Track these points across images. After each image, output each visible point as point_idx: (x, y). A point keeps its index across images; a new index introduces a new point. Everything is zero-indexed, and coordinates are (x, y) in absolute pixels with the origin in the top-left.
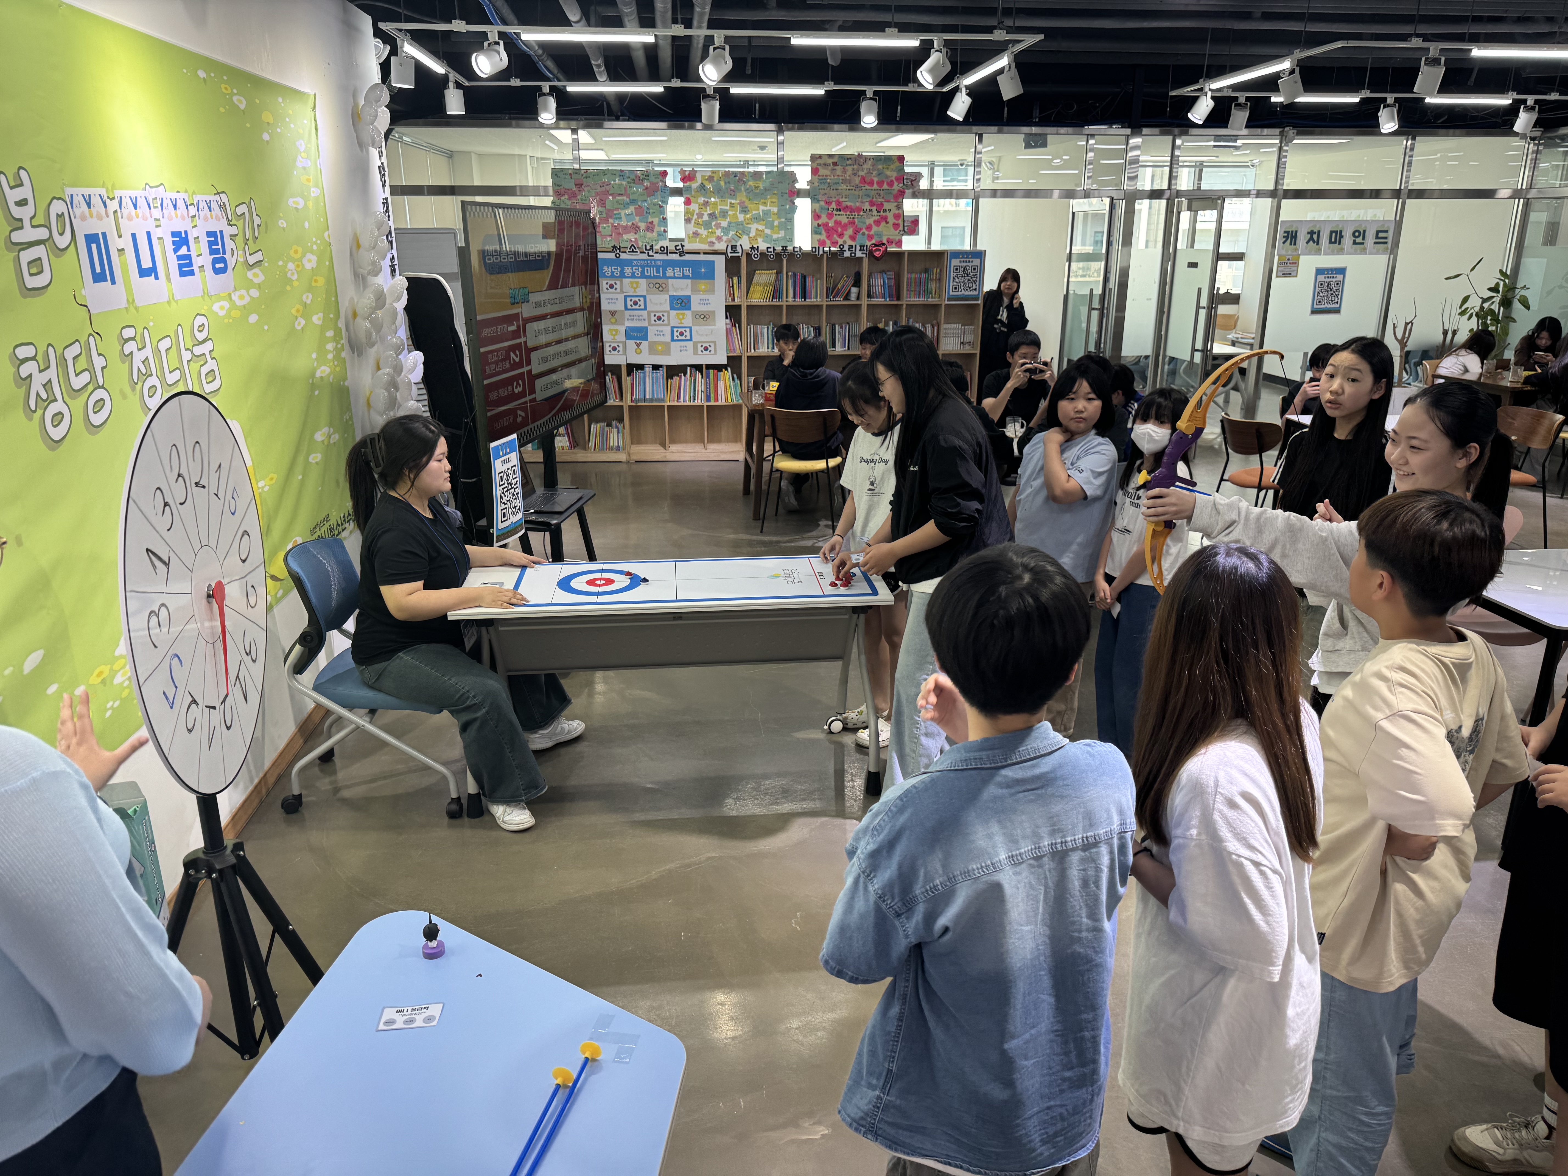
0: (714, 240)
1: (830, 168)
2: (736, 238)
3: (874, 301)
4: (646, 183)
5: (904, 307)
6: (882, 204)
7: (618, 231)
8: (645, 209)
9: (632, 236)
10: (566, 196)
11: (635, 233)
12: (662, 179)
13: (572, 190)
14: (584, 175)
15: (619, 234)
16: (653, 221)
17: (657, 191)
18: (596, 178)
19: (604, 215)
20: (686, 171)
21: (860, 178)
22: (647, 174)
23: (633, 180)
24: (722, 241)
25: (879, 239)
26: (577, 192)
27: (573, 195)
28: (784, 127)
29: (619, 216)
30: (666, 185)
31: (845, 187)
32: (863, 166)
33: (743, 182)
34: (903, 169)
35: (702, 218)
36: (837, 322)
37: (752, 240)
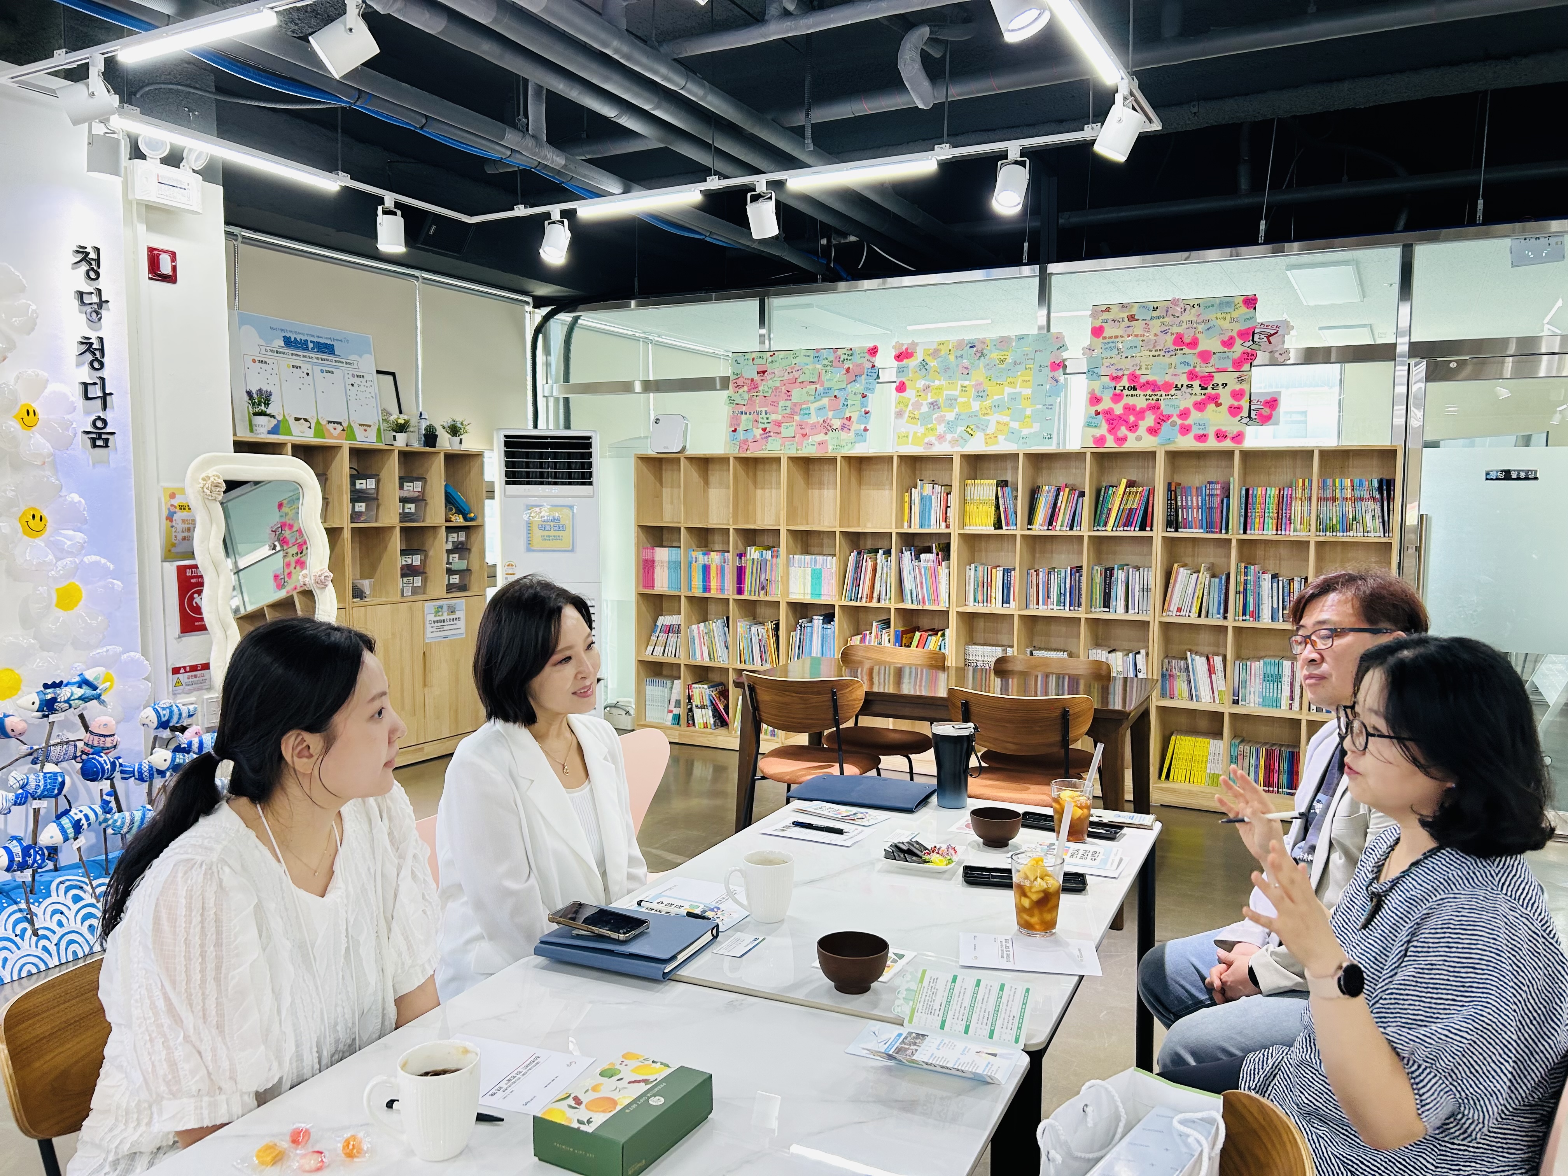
0: (933, 439)
1: (1123, 325)
2: (967, 436)
3: (1183, 533)
4: (847, 364)
5: (1234, 543)
6: (1210, 376)
7: (803, 432)
8: (843, 401)
9: (821, 437)
10: (746, 388)
11: (826, 434)
12: (870, 358)
13: (752, 380)
14: (770, 359)
15: (804, 435)
16: (850, 417)
17: (860, 376)
18: (785, 362)
19: (788, 411)
20: (903, 344)
21: (1173, 337)
22: (851, 352)
23: (831, 362)
24: (945, 441)
25: (1202, 432)
26: (759, 382)
27: (753, 386)
28: (1052, 268)
29: (807, 412)
30: (873, 366)
31: (1148, 353)
32: (1181, 318)
33: (983, 355)
34: (1253, 318)
35: (919, 409)
36: (1116, 567)
37: (990, 438)
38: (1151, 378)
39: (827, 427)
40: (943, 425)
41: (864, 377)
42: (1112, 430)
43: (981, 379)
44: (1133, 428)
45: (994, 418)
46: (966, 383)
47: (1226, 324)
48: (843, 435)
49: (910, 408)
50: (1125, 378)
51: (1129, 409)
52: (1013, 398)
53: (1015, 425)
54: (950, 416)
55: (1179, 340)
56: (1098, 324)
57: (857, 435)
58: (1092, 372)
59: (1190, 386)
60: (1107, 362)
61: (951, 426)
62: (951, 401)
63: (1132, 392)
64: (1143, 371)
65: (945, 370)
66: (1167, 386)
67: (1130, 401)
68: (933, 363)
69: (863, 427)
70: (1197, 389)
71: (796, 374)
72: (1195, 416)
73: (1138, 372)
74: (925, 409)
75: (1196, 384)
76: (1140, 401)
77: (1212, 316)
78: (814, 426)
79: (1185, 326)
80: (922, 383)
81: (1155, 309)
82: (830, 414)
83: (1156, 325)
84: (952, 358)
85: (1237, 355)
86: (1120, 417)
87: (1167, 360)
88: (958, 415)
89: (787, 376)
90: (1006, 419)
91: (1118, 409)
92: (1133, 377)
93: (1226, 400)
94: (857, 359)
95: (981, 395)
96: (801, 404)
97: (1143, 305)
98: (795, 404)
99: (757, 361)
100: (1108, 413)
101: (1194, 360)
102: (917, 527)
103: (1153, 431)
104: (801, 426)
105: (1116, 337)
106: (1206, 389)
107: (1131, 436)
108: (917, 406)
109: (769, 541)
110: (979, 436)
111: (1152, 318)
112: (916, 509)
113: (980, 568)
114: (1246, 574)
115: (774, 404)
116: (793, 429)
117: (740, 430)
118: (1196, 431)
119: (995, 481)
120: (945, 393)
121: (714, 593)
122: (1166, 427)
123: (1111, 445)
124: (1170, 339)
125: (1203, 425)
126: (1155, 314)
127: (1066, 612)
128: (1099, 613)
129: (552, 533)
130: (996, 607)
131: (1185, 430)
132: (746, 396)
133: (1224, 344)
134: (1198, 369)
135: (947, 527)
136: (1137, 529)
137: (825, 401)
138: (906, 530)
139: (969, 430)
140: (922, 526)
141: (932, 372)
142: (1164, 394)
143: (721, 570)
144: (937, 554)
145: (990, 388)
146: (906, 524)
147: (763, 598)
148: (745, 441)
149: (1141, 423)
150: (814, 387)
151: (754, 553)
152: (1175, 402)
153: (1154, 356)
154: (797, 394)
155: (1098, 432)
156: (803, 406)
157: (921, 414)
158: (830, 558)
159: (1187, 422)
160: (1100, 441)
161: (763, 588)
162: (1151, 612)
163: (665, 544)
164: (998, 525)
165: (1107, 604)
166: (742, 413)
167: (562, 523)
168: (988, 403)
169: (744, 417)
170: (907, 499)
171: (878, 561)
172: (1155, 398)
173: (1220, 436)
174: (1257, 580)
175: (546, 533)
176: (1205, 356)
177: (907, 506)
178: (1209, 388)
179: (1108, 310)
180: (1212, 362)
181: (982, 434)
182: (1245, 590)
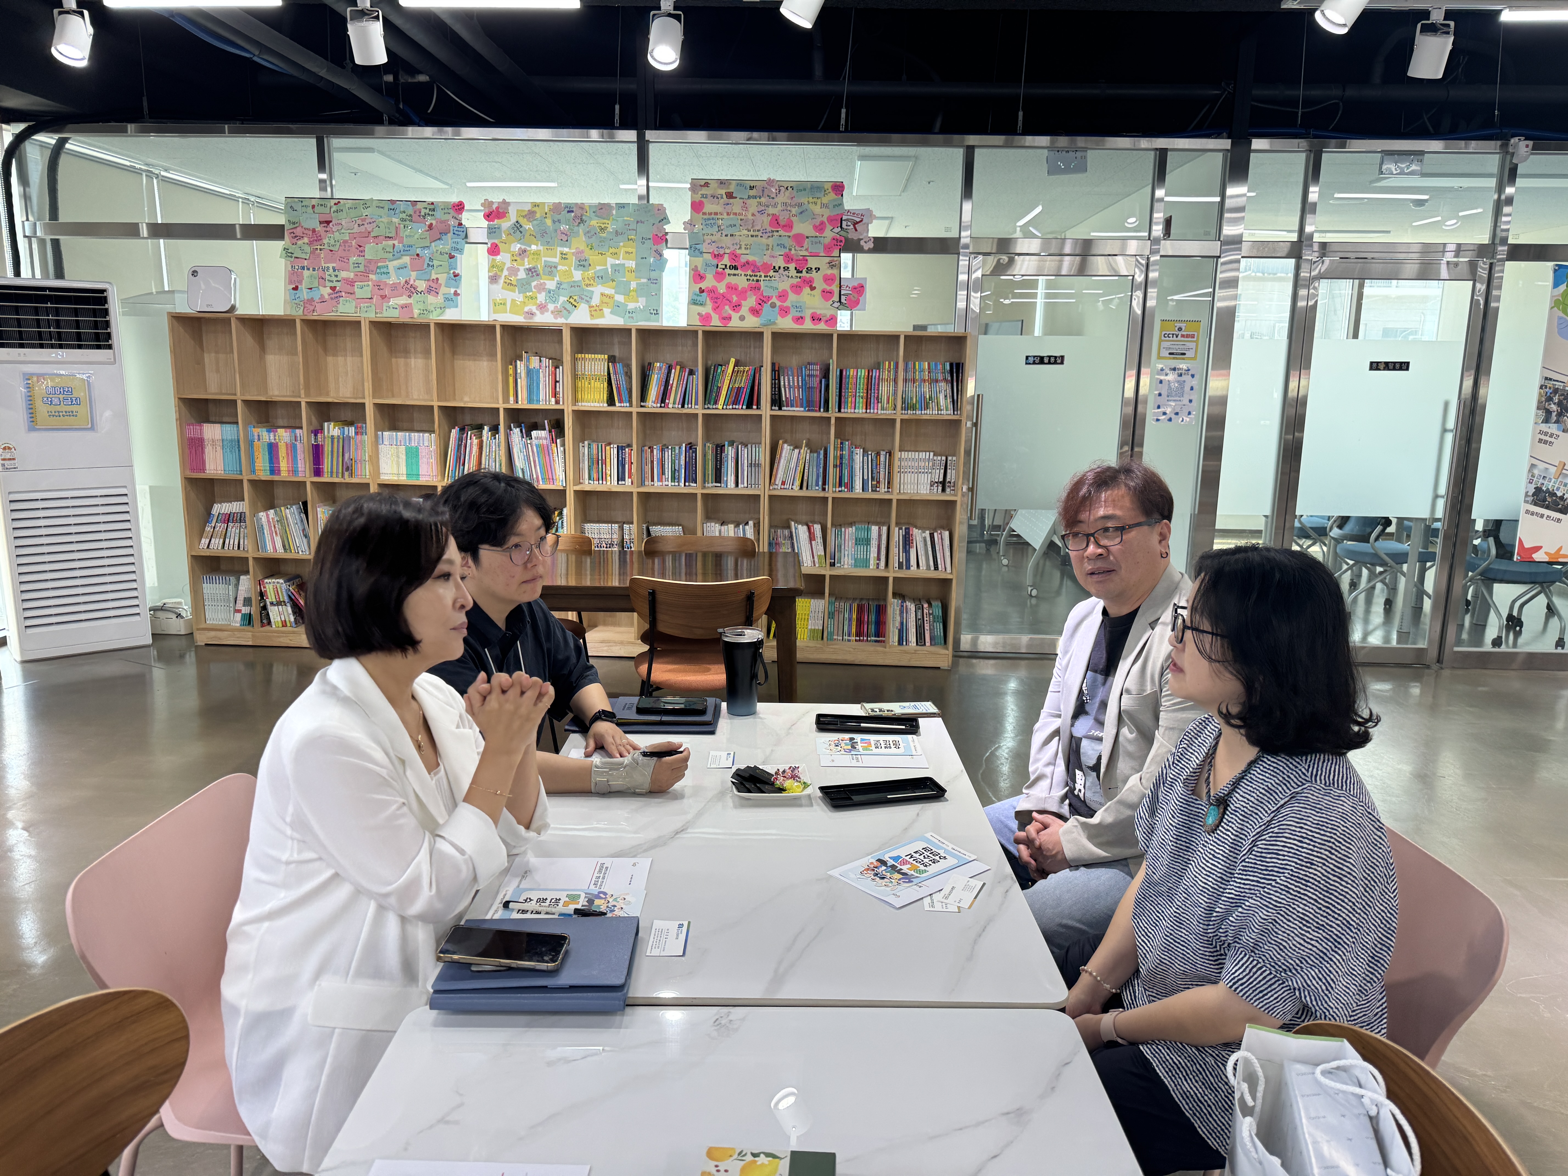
0: (533, 309)
1: (722, 201)
2: (569, 307)
3: (787, 411)
4: (429, 220)
5: (833, 421)
6: (805, 260)
7: (381, 293)
8: (427, 261)
9: (403, 300)
10: (306, 240)
11: (410, 296)
12: (456, 215)
13: (314, 231)
14: (334, 208)
15: (383, 297)
16: (437, 279)
17: (446, 234)
18: (353, 213)
19: (362, 268)
20: (492, 203)
21: (770, 218)
22: (432, 207)
23: (410, 216)
24: (547, 311)
25: (799, 314)
26: (323, 234)
27: (316, 238)
28: (650, 135)
29: (385, 270)
30: (460, 224)
31: (746, 232)
32: (776, 200)
33: (582, 221)
34: (841, 204)
35: (516, 275)
36: (726, 443)
37: (595, 311)
38: (751, 258)
39: (411, 290)
40: (544, 294)
41: (450, 235)
42: (715, 309)
43: (582, 247)
44: (737, 307)
45: (598, 290)
46: (566, 250)
47: (817, 209)
48: (431, 299)
49: (505, 273)
50: (726, 256)
51: (731, 288)
52: (617, 269)
53: (620, 298)
54: (551, 285)
55: (775, 221)
56: (698, 198)
57: (447, 299)
58: (694, 249)
59: (786, 269)
60: (708, 239)
61: (552, 295)
62: (551, 269)
63: (733, 272)
64: (743, 251)
65: (542, 235)
66: (766, 267)
67: (733, 280)
68: (528, 226)
69: (452, 290)
70: (793, 272)
71: (369, 228)
72: (792, 297)
73: (738, 252)
74: (522, 275)
75: (792, 266)
76: (741, 281)
77: (804, 200)
78: (394, 287)
79: (779, 207)
80: (517, 247)
81: (752, 188)
82: (414, 274)
83: (753, 204)
84: (549, 222)
85: (827, 241)
86: (723, 295)
87: (764, 240)
88: (559, 284)
89: (356, 229)
90: (609, 291)
91: (722, 289)
92: (734, 256)
93: (820, 284)
94: (439, 214)
95: (583, 264)
96: (377, 261)
97: (740, 183)
98: (370, 261)
99: (317, 209)
100: (712, 291)
101: (789, 242)
102: (526, 402)
103: (755, 312)
104: (378, 286)
105: (716, 214)
106: (801, 272)
107: (735, 316)
108: (513, 271)
109: (348, 415)
110: (583, 307)
111: (749, 197)
112: (522, 383)
113: (594, 446)
114: (842, 449)
115: (344, 260)
116: (369, 289)
117: (303, 287)
118: (794, 313)
119: (606, 356)
120: (543, 259)
121: (284, 474)
122: (766, 307)
123: (716, 323)
124: (766, 220)
125: (798, 307)
126: (752, 193)
127: (681, 488)
128: (712, 488)
129: (63, 408)
130: (611, 484)
131: (784, 311)
132: (308, 249)
133: (816, 228)
134: (793, 252)
135: (557, 402)
136: (744, 407)
137: (406, 259)
138: (512, 405)
139: (571, 300)
140: (530, 401)
141: (527, 235)
142: (763, 275)
143: (292, 448)
144: (550, 431)
145: (592, 257)
146: (512, 399)
147: (348, 479)
148: (311, 301)
149: (743, 303)
150: (391, 242)
151: (332, 430)
152: (774, 284)
153: (752, 236)
154: (371, 250)
155: (704, 310)
156: (379, 264)
157: (518, 280)
158: (427, 435)
159: (785, 304)
160: (706, 318)
161: (347, 469)
162: (761, 487)
163: (212, 419)
164: (611, 401)
165: (718, 478)
166: (303, 268)
167: (75, 395)
168: (591, 273)
169: (306, 273)
170: (511, 372)
171: (484, 438)
172: (755, 278)
173: (816, 319)
174: (851, 453)
175: (52, 408)
176: (799, 239)
177: (511, 379)
178: (804, 271)
179: (707, 185)
180: (806, 245)
181: (587, 306)
182: (841, 464)
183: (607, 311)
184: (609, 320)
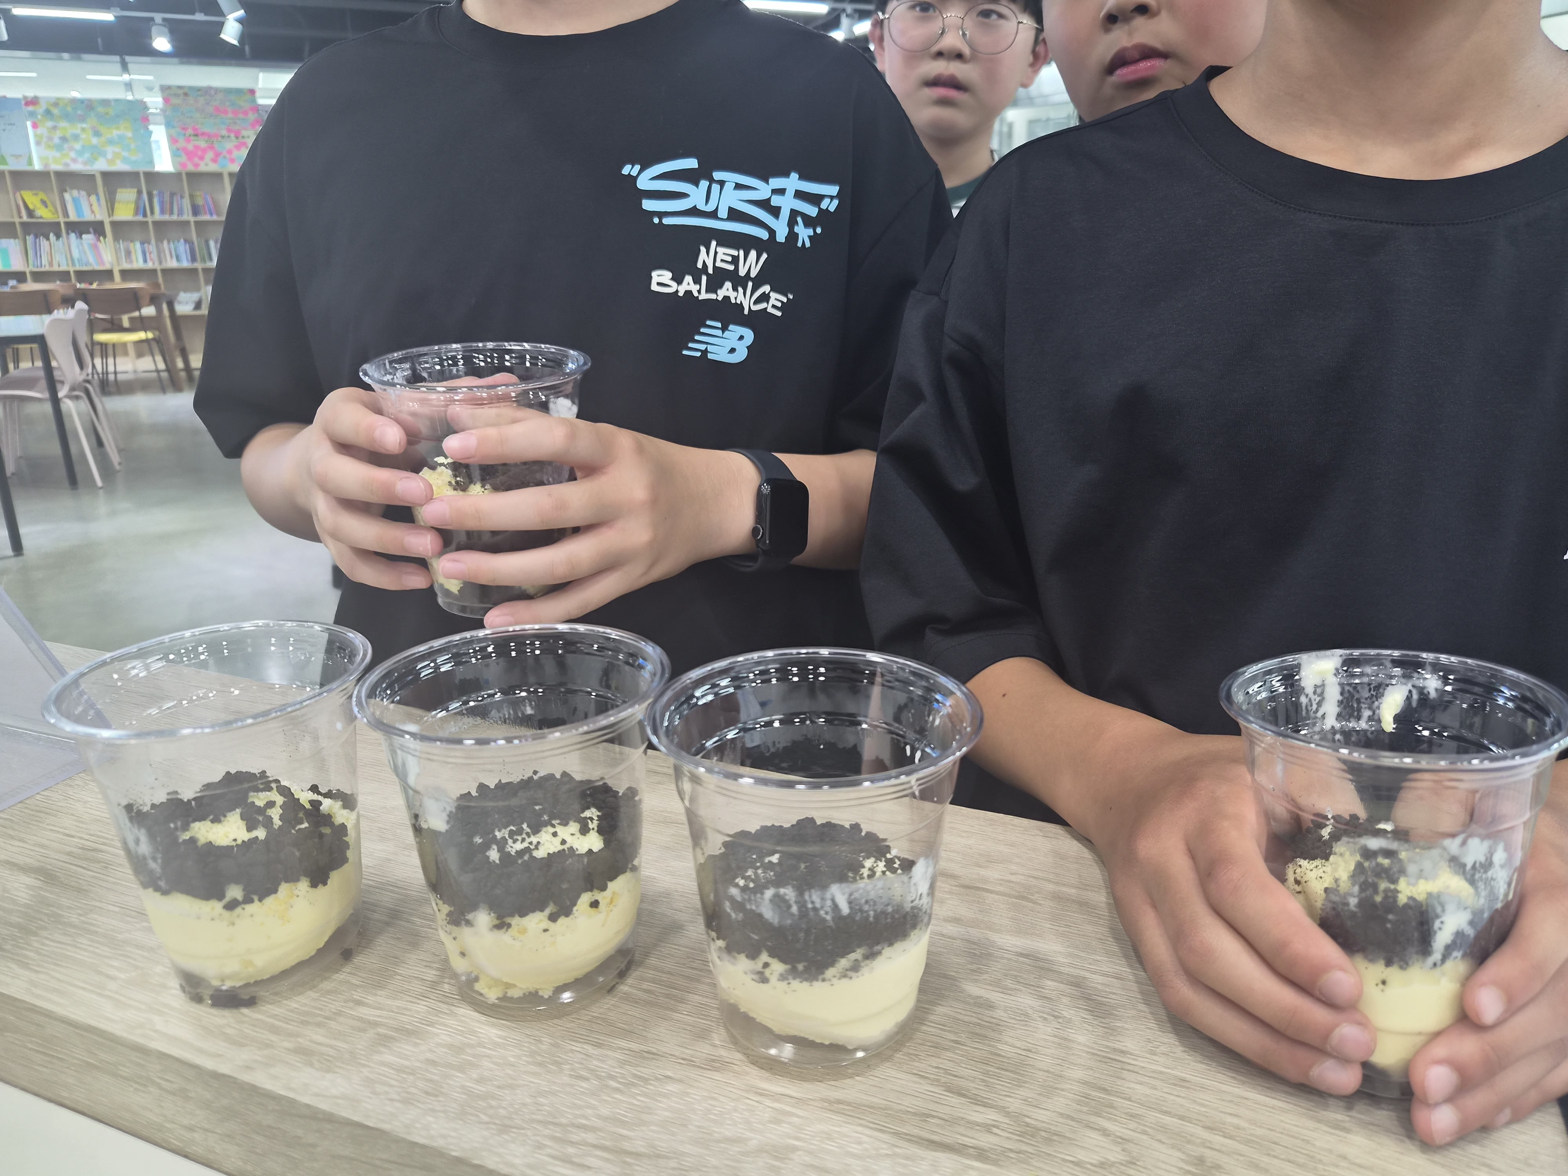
0: (68, 161)
1: (182, 98)
20: (28, 96)
21: (213, 108)
24: (79, 162)
28: (126, 58)
31: (199, 115)
32: (215, 98)
33: (92, 109)
34: (255, 100)
35: (53, 141)
37: (110, 162)
40: (73, 152)
42: (189, 160)
43: (95, 124)
44: (202, 158)
50: (190, 129)
51: (197, 147)
52: (121, 137)
53: (125, 154)
56: (166, 96)
58: (168, 125)
60: (176, 119)
61: (80, 153)
62: (76, 137)
63: (196, 138)
64: (200, 126)
65: (66, 117)
66: (216, 136)
67: (197, 143)
68: (55, 111)
73: (197, 126)
74: (56, 140)
75: (232, 135)
76: (202, 143)
77: (233, 98)
79: (218, 102)
80: (50, 124)
81: (199, 91)
83: (201, 100)
84: (69, 109)
86: (192, 152)
88: (83, 147)
90: (117, 150)
91: (190, 147)
92: (195, 129)
95: (97, 134)
97: (191, 88)
100: (185, 150)
102: (75, 217)
103: (214, 160)
105: (179, 105)
107: (202, 164)
108: (50, 139)
110: (104, 160)
111: (198, 96)
112: (70, 206)
113: (126, 243)
120: (70, 131)
122: (220, 159)
123: (191, 168)
124: (211, 108)
126: (199, 93)
130: (141, 265)
131: (232, 160)
133: (242, 113)
134: (231, 127)
135: (97, 217)
138: (66, 219)
139: (93, 156)
140: (78, 217)
141: (56, 117)
144: (96, 234)
145: (102, 129)
146: (66, 216)
149: (206, 156)
153: (204, 118)
155: (182, 161)
157: (55, 144)
158: (11, 240)
159: (232, 157)
160: (184, 165)
168: (103, 139)
170: (63, 199)
171: (52, 241)
172: (210, 142)
179: (170, 88)
180: (238, 123)
181: (106, 159)
183: (118, 162)
184: (120, 166)
